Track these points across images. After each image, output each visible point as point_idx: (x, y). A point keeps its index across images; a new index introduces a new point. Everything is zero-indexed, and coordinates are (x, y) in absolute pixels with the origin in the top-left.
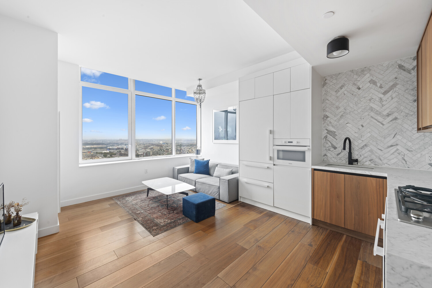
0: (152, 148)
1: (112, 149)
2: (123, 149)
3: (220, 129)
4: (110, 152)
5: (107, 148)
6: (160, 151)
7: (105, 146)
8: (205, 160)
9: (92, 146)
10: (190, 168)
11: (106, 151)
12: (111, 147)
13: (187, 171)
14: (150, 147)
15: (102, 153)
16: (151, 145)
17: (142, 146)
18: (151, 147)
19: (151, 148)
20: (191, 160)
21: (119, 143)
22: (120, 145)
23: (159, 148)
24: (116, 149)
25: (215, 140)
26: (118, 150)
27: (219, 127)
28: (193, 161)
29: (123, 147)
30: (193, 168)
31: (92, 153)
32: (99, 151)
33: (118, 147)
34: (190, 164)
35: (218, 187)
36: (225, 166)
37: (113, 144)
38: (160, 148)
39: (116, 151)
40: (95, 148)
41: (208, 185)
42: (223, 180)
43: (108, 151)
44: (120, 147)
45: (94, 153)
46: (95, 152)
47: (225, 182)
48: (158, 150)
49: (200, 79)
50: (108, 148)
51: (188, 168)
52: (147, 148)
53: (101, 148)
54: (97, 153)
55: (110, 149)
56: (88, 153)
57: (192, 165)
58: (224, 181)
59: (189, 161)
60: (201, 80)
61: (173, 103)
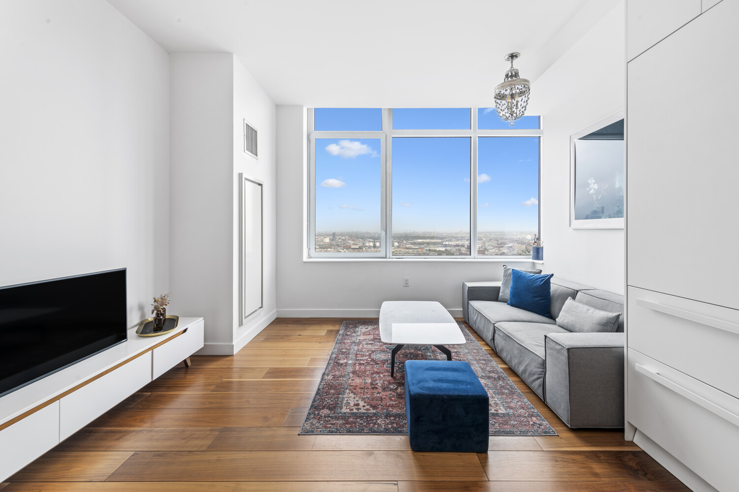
0: (511, 247)
1: (449, 245)
2: (464, 246)
3: (591, 186)
4: (446, 250)
5: (442, 244)
6: (525, 253)
7: (440, 241)
8: (542, 274)
9: (425, 241)
10: (501, 291)
11: (440, 249)
12: (447, 243)
13: (492, 295)
14: (507, 245)
15: (435, 251)
16: (510, 242)
17: (494, 243)
18: (510, 245)
19: (508, 247)
20: (506, 270)
21: (458, 237)
22: (460, 240)
23: (524, 247)
24: (454, 246)
25: (575, 219)
26: (457, 248)
27: (590, 182)
28: (510, 275)
29: (463, 244)
30: (505, 293)
31: (424, 251)
32: (432, 248)
33: (457, 243)
34: (502, 280)
35: (540, 361)
36: (600, 301)
37: (450, 239)
38: (526, 247)
39: (454, 249)
40: (428, 244)
41: (519, 346)
42: (553, 344)
43: (444, 249)
44: (460, 243)
45: (426, 250)
46: (428, 249)
47: (558, 351)
48: (523, 251)
49: (513, 56)
50: (444, 243)
51: (497, 289)
52: (502, 247)
53: (434, 244)
54: (430, 250)
55: (446, 246)
56: (420, 250)
57: (505, 284)
58: (558, 347)
59: (501, 272)
60: (516, 57)
61: (475, 142)
